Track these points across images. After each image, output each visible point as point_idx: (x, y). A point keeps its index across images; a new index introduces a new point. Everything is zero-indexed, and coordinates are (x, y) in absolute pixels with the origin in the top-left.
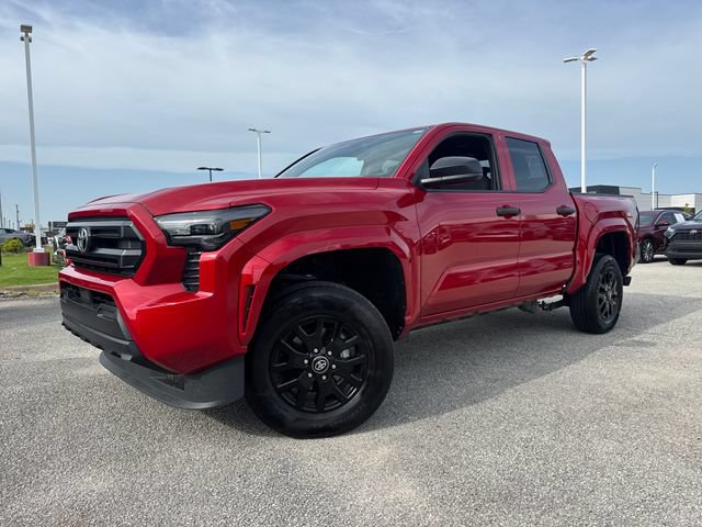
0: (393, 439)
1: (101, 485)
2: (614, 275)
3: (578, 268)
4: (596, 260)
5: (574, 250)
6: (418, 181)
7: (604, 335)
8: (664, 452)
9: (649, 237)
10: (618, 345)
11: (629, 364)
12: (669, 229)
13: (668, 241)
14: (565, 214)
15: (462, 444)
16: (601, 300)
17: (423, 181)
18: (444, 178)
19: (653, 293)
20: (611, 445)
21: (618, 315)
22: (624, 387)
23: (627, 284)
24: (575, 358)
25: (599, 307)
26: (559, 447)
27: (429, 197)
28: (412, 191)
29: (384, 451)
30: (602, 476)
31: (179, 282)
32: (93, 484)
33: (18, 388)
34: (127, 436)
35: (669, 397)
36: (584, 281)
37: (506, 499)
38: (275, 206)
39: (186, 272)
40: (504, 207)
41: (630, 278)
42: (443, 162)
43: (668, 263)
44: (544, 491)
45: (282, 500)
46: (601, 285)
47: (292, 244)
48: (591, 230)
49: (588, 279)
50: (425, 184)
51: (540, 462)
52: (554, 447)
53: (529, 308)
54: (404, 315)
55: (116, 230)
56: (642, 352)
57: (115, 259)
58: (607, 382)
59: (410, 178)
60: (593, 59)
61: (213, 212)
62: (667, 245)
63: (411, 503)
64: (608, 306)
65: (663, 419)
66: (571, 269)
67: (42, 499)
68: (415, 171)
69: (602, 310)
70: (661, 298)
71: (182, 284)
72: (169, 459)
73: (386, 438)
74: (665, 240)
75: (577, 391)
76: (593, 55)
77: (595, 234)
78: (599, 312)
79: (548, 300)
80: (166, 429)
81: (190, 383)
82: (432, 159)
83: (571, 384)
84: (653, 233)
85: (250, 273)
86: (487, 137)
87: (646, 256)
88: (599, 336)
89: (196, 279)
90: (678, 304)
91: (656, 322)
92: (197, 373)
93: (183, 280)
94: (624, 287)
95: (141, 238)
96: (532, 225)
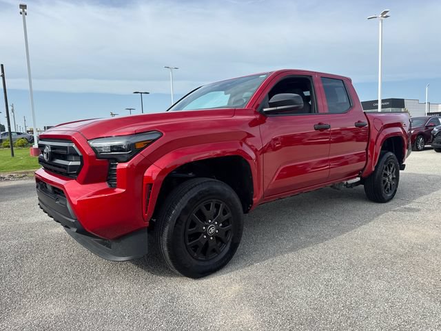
0: (243, 279)
1: (57, 311)
2: (393, 165)
3: (369, 161)
4: (381, 156)
5: (367, 150)
6: (262, 110)
7: (386, 204)
8: (417, 290)
9: (421, 134)
10: (394, 211)
11: (400, 225)
12: (435, 129)
13: (434, 137)
14: (361, 127)
15: (286, 283)
16: (384, 181)
17: (265, 110)
18: (278, 108)
19: (422, 173)
20: (382, 284)
21: (396, 191)
22: (395, 241)
23: (403, 169)
24: (366, 221)
25: (383, 186)
26: (348, 285)
27: (269, 120)
28: (258, 117)
29: (236, 287)
30: (375, 307)
31: (104, 181)
32: (53, 309)
33: (15, 242)
34: (77, 275)
35: (424, 249)
36: (373, 169)
37: (310, 322)
38: (165, 132)
39: (109, 175)
40: (320, 124)
41: (405, 165)
42: (277, 97)
43: (433, 151)
44: (335, 318)
45: (168, 322)
46: (384, 171)
47: (178, 155)
48: (378, 136)
49: (376, 167)
50: (265, 112)
51: (335, 297)
52: (345, 285)
53: (337, 187)
54: (252, 198)
55: (65, 148)
56: (410, 216)
57: (65, 167)
58: (385, 237)
59: (256, 108)
60: (387, 17)
61: (125, 137)
62: (433, 140)
63: (249, 325)
64: (389, 185)
65: (418, 265)
66: (365, 162)
67: (21, 320)
68: (259, 103)
69: (385, 188)
70: (427, 176)
71: (106, 183)
72: (102, 292)
73: (238, 278)
74: (432, 137)
75: (364, 245)
76: (387, 14)
77: (381, 137)
78: (383, 188)
79: (350, 182)
80: (101, 271)
81: (114, 245)
82: (271, 95)
83: (362, 239)
84: (424, 131)
85: (150, 175)
86: (308, 78)
87: (420, 146)
88: (383, 204)
89: (115, 180)
90: (437, 181)
91: (421, 194)
92: (118, 239)
93: (108, 180)
94: (400, 171)
95: (80, 154)
96: (343, 132)
